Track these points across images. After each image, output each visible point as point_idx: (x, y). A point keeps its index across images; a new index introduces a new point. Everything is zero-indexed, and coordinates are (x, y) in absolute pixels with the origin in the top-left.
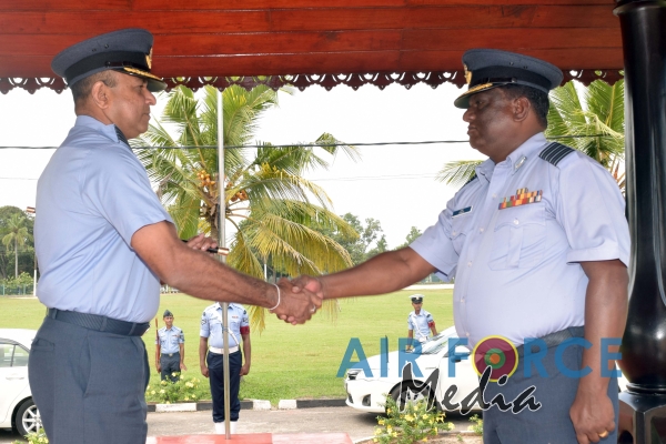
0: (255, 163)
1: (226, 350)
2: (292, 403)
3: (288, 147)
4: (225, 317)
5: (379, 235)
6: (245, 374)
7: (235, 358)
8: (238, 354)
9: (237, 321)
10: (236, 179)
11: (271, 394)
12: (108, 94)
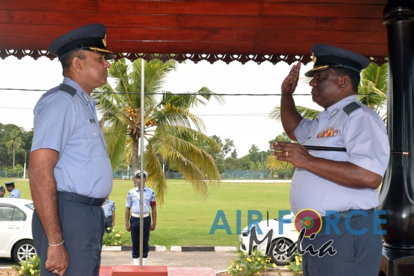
0: (161, 104)
1: (142, 215)
2: (179, 248)
3: (181, 94)
4: (141, 196)
5: (233, 149)
6: (153, 230)
7: (147, 220)
8: (149, 218)
9: (148, 198)
10: (149, 112)
11: (167, 242)
12: (82, 64)
